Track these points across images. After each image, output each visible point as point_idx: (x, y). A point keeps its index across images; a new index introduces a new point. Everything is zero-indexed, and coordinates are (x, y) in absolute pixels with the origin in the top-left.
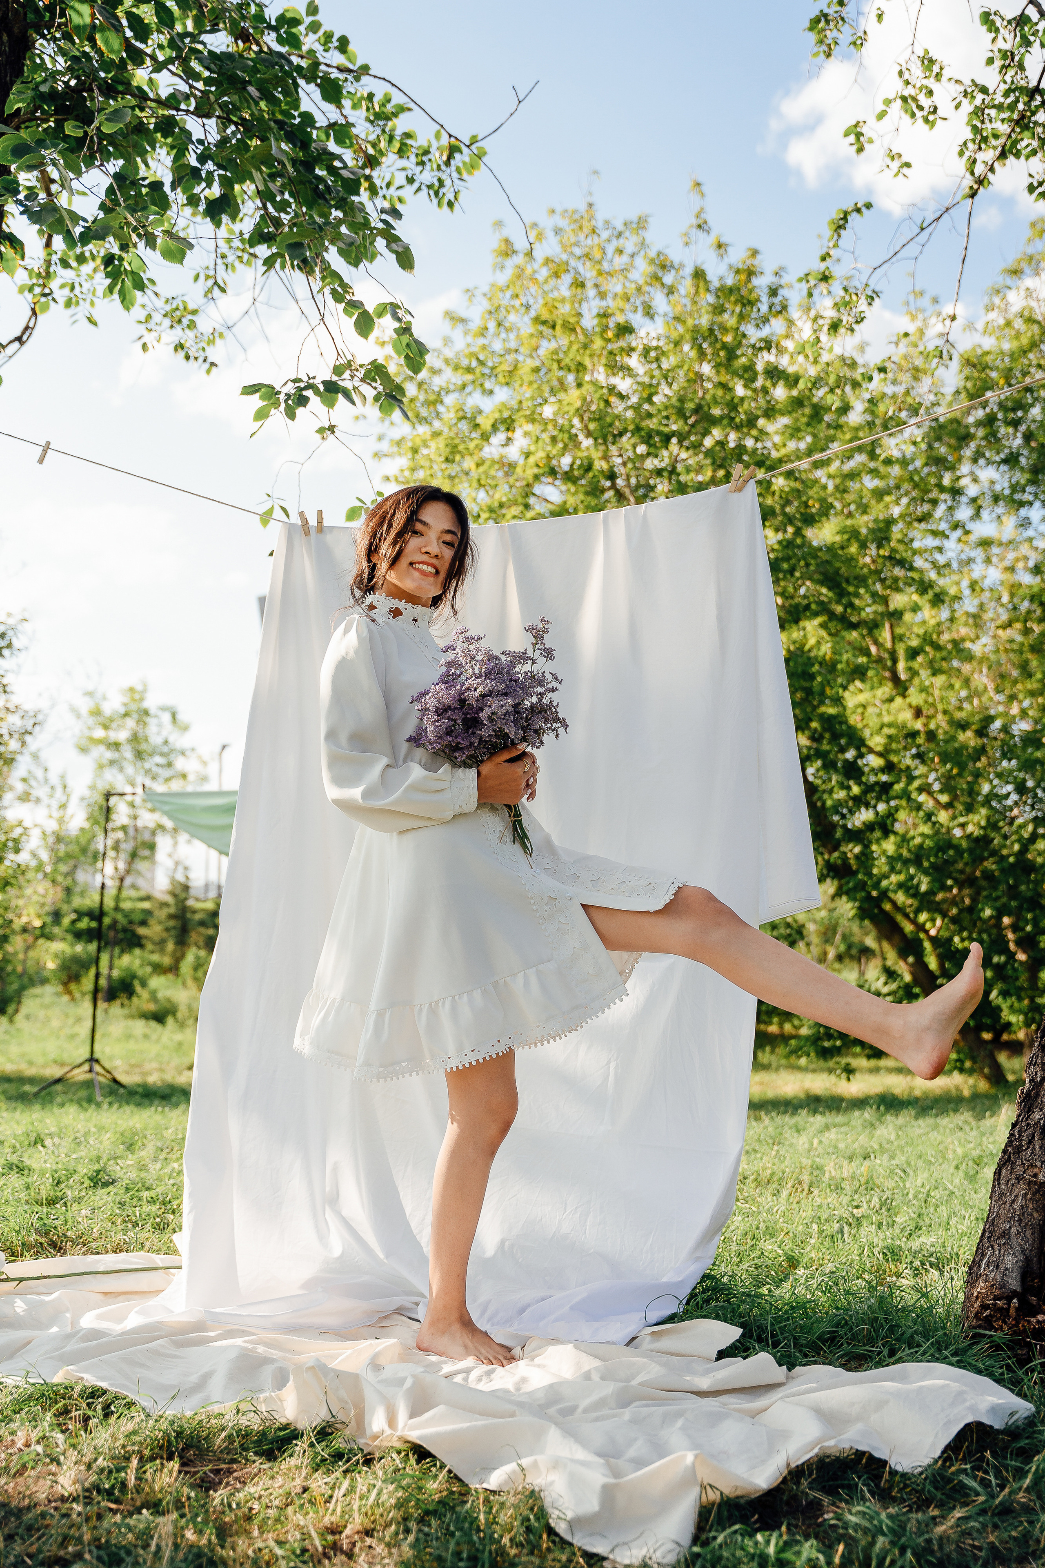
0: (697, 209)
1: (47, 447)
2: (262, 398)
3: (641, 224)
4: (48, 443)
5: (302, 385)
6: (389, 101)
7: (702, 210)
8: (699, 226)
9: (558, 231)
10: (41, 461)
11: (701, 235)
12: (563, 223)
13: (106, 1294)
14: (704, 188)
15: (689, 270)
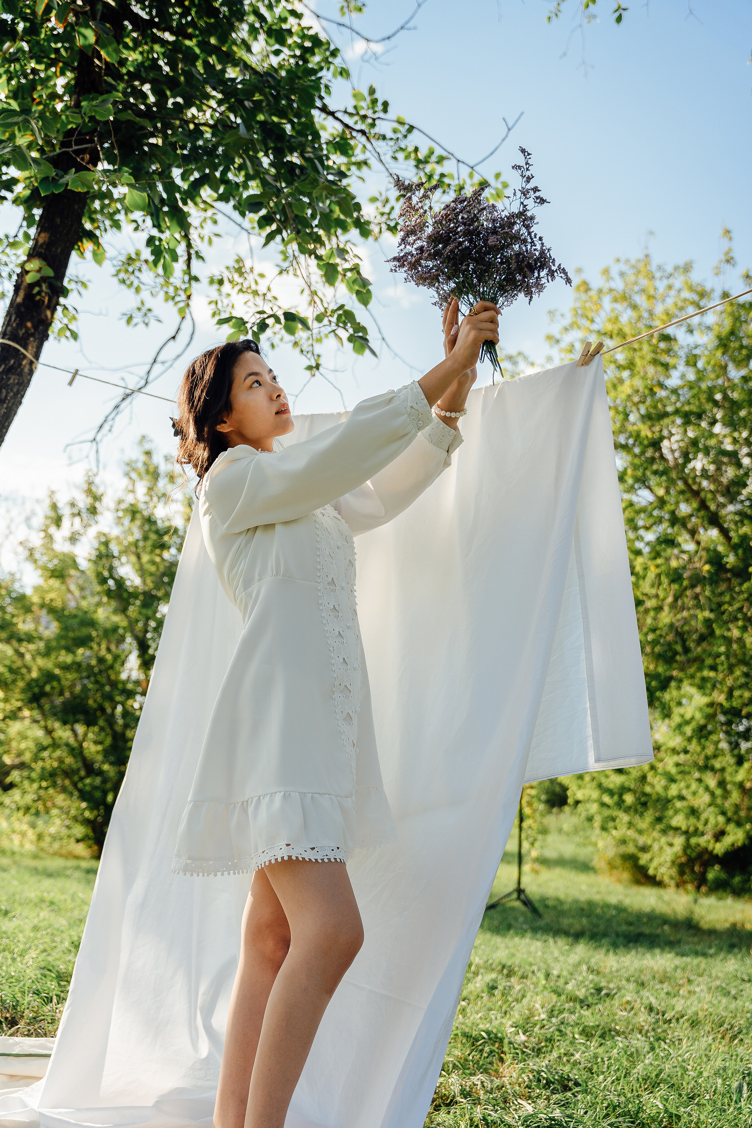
0: (726, 249)
1: (76, 372)
2: (234, 327)
3: (687, 268)
4: (77, 371)
5: (265, 316)
6: (433, 153)
7: (730, 250)
8: (728, 261)
9: (622, 274)
10: (70, 383)
11: (728, 267)
12: (624, 268)
13: (12, 1076)
14: (733, 235)
15: (718, 293)
